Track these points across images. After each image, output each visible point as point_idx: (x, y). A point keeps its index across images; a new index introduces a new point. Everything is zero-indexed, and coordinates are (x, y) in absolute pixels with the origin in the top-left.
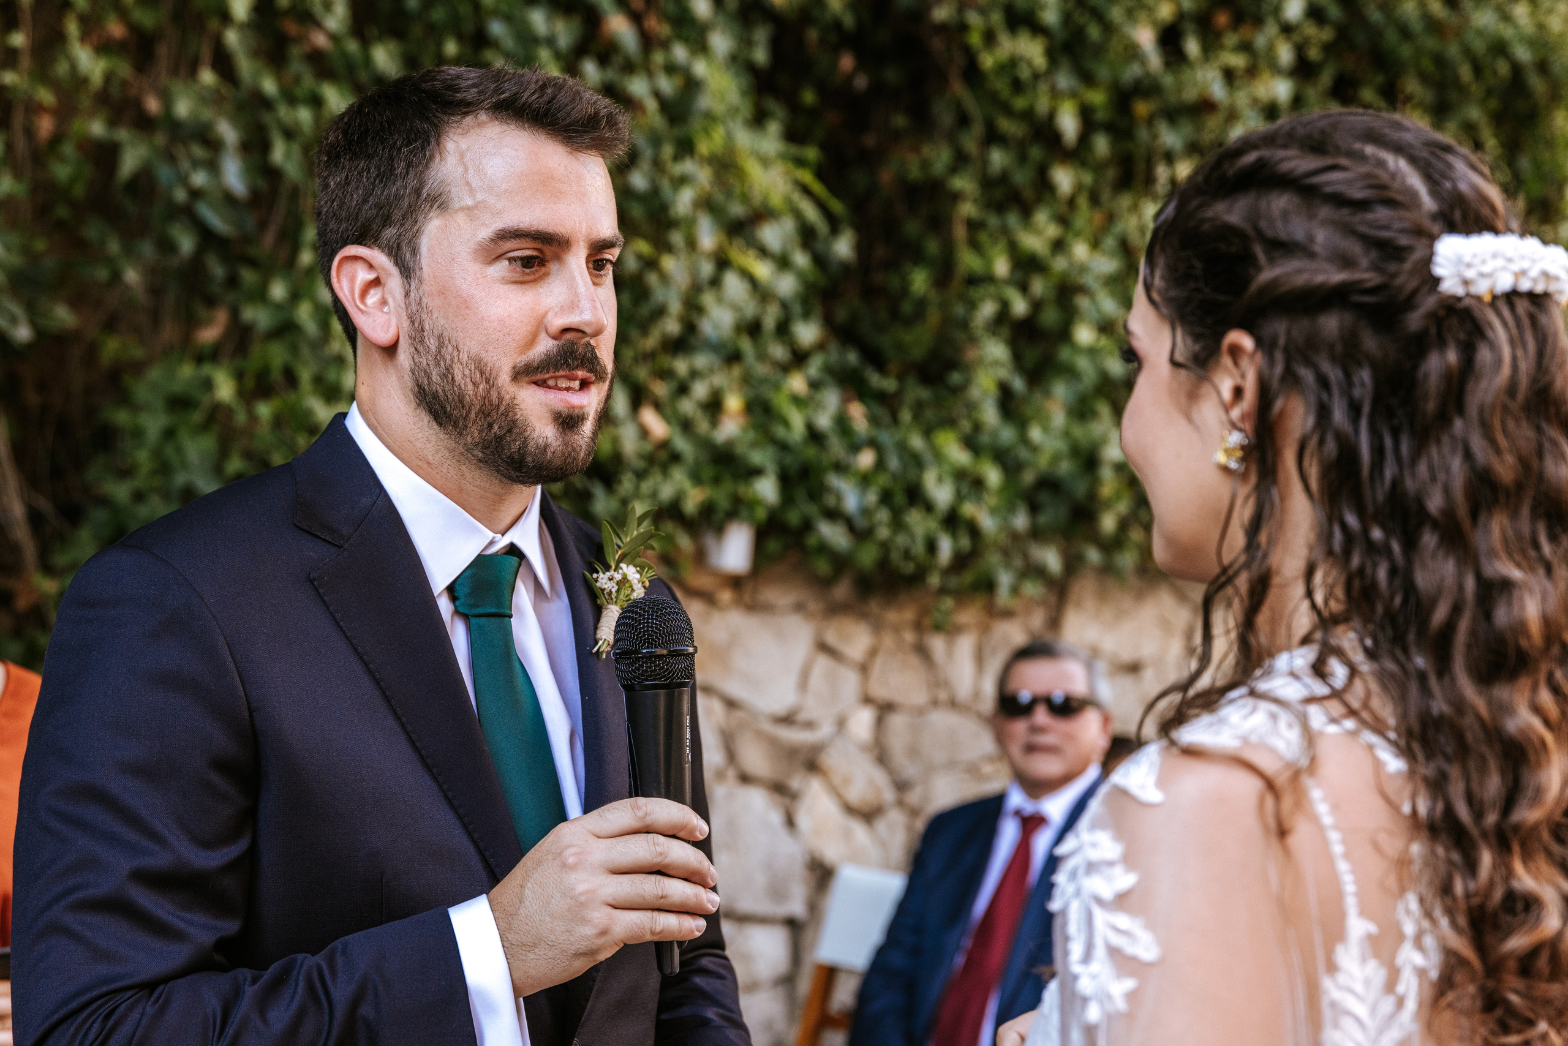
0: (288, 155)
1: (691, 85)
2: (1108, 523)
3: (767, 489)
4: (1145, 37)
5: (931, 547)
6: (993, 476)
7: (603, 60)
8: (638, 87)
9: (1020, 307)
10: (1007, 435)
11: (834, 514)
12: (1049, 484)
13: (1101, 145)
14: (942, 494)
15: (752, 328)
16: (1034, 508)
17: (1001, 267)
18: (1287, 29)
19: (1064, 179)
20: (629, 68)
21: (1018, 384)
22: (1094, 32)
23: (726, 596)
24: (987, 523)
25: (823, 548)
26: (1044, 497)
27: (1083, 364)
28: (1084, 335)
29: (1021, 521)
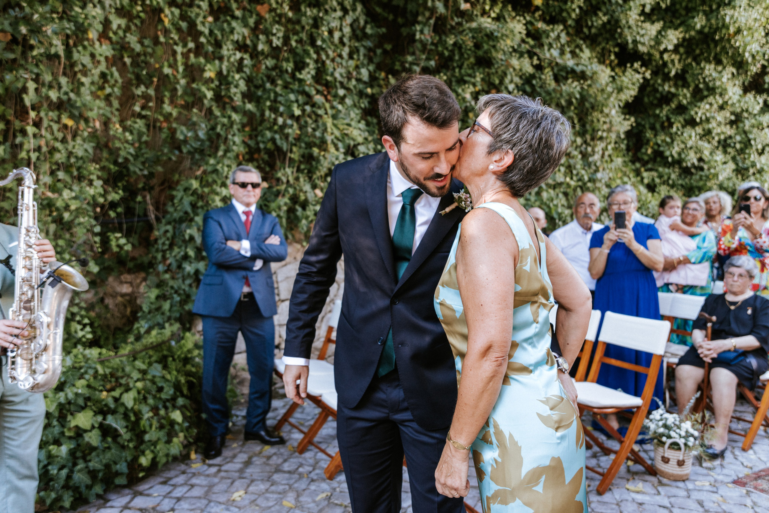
0: (221, 129)
4: (468, 96)
7: (312, 106)
20: (319, 107)
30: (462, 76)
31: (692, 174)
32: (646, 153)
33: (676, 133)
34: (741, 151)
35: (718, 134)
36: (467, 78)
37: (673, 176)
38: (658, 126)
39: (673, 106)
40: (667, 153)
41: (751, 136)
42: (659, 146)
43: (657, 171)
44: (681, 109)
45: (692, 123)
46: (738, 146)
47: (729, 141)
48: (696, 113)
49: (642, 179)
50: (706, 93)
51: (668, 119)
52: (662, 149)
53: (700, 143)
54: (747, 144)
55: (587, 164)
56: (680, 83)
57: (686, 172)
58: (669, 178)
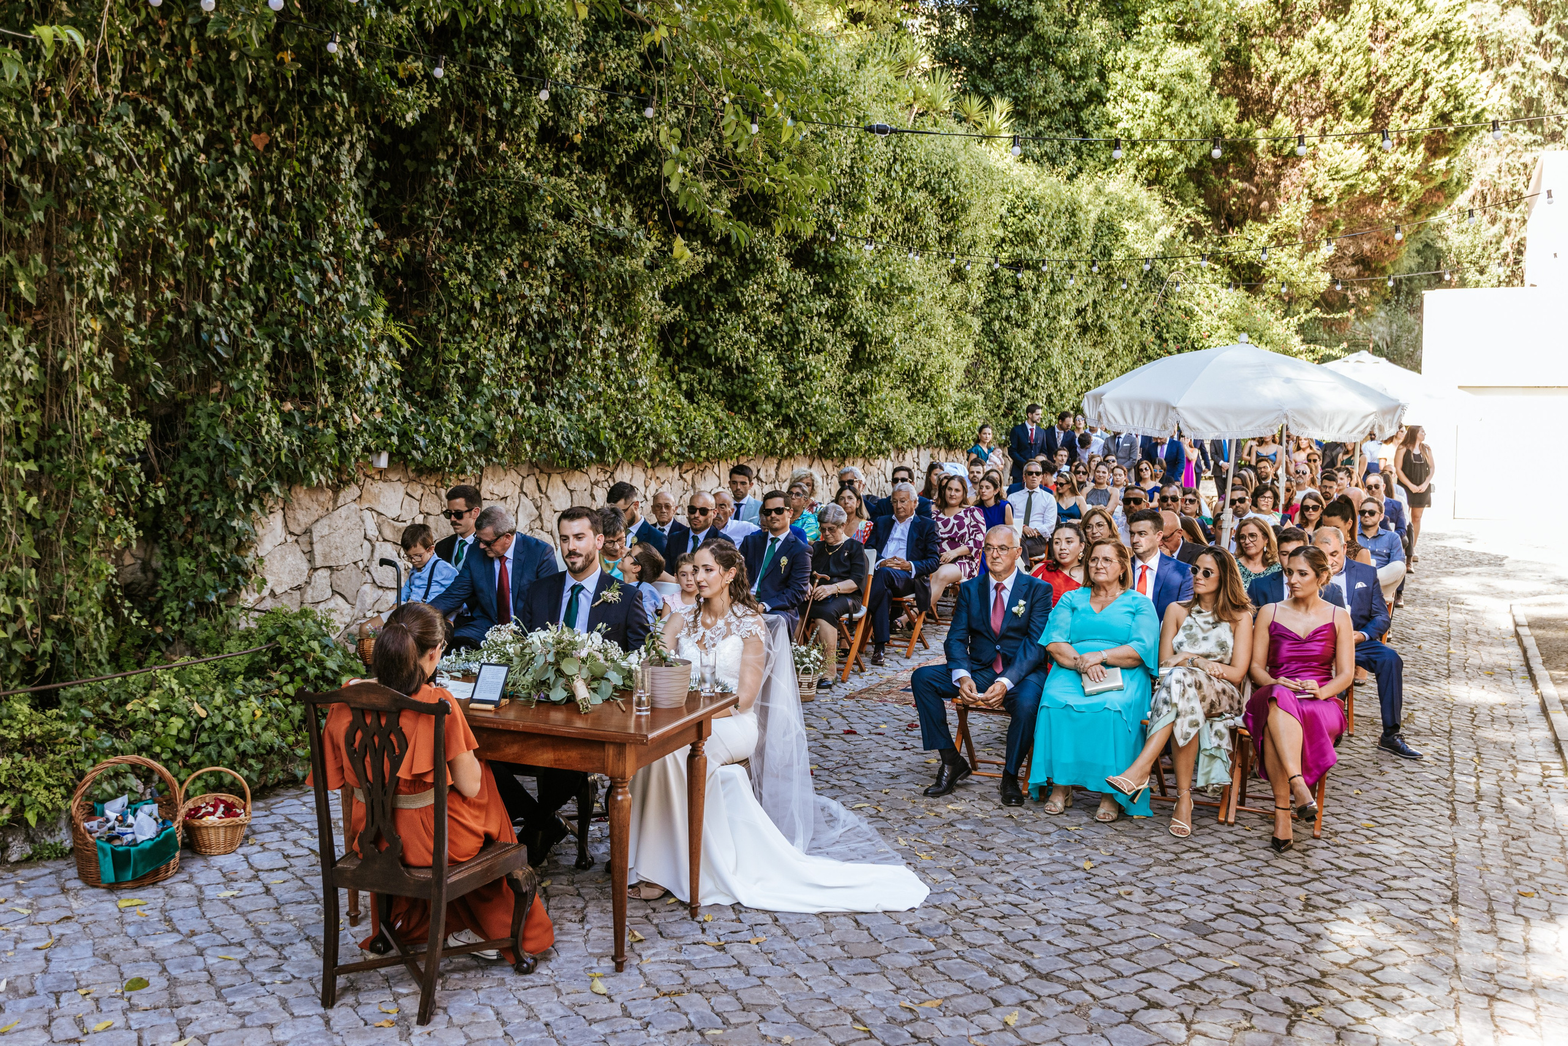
1: (356, 296)
2: (500, 448)
3: (395, 440)
4: (503, 273)
5: (446, 458)
6: (462, 434)
7: (329, 289)
8: (342, 298)
9: (462, 371)
10: (463, 418)
11: (417, 448)
12: (479, 435)
13: (487, 311)
14: (448, 440)
15: (381, 382)
16: (475, 444)
17: (456, 357)
18: (549, 268)
19: (475, 323)
20: (337, 291)
21: (464, 399)
22: (485, 272)
23: (377, 477)
24: (463, 449)
25: (413, 459)
26: (477, 439)
27: (486, 390)
28: (485, 381)
29: (472, 449)
30: (493, 243)
31: (734, 377)
32: (680, 345)
33: (718, 321)
34: (788, 347)
35: (764, 324)
36: (499, 247)
37: (714, 381)
38: (694, 307)
39: (715, 280)
40: (711, 350)
41: (801, 328)
42: (698, 337)
43: (694, 372)
44: (723, 286)
45: (735, 306)
46: (785, 339)
47: (775, 332)
48: (743, 295)
49: (679, 383)
50: (752, 267)
51: (708, 298)
52: (701, 341)
53: (746, 335)
54: (795, 335)
55: (624, 364)
56: (723, 249)
57: (727, 371)
58: (710, 382)
